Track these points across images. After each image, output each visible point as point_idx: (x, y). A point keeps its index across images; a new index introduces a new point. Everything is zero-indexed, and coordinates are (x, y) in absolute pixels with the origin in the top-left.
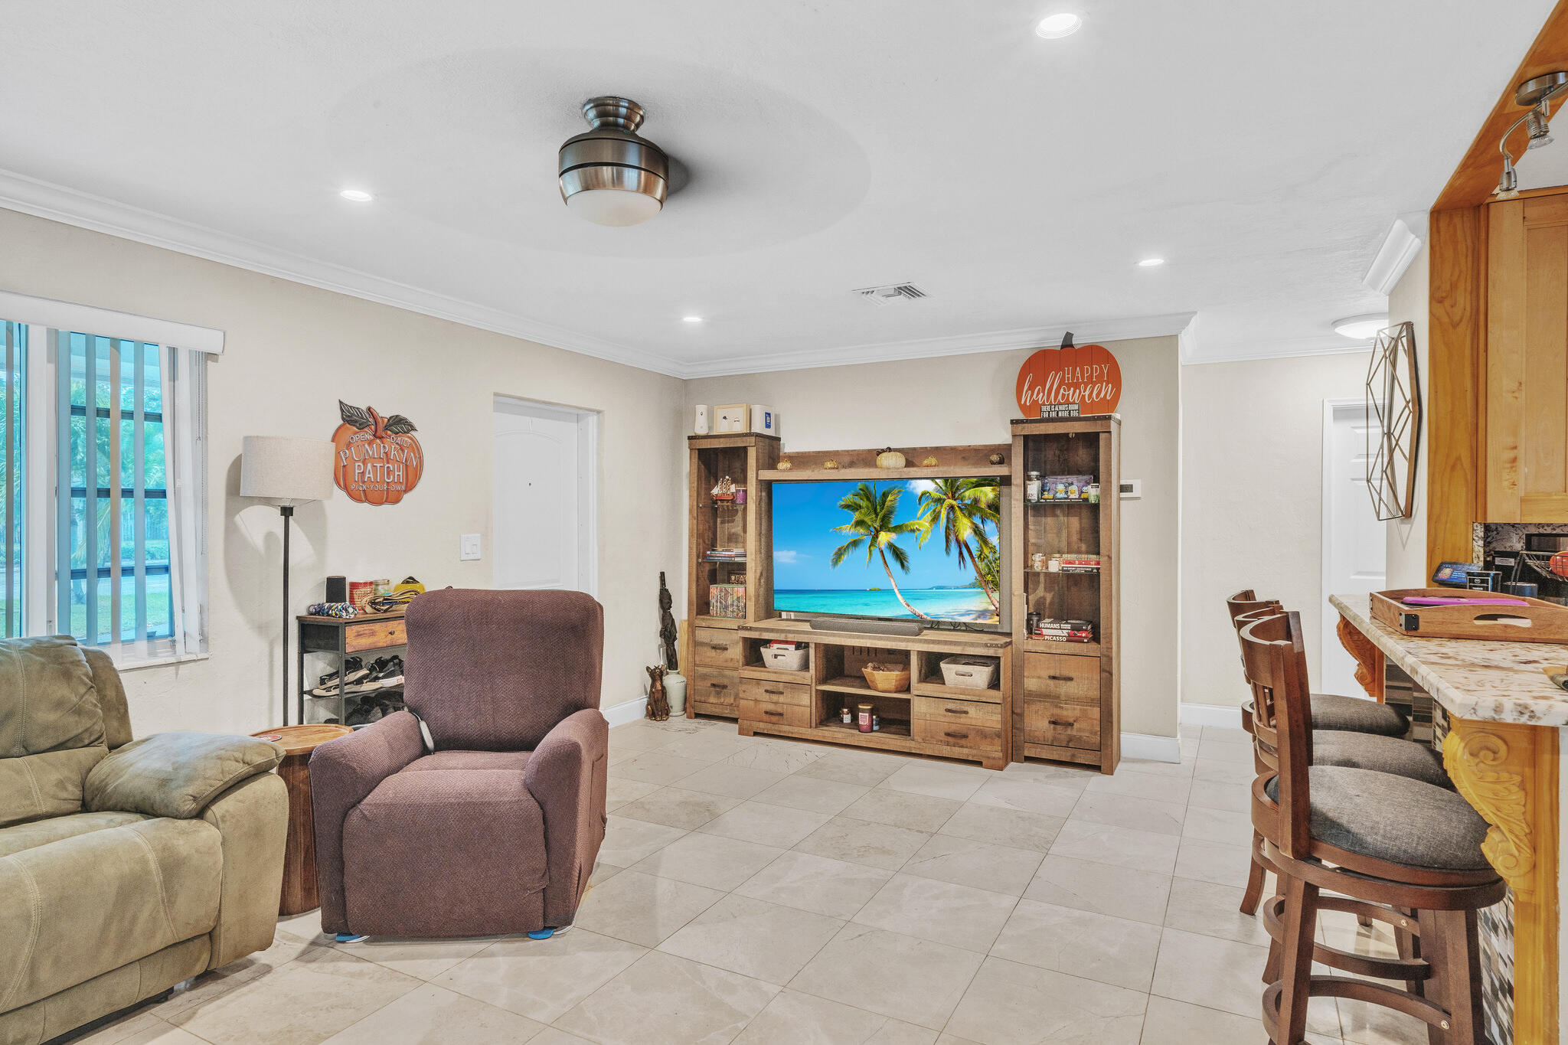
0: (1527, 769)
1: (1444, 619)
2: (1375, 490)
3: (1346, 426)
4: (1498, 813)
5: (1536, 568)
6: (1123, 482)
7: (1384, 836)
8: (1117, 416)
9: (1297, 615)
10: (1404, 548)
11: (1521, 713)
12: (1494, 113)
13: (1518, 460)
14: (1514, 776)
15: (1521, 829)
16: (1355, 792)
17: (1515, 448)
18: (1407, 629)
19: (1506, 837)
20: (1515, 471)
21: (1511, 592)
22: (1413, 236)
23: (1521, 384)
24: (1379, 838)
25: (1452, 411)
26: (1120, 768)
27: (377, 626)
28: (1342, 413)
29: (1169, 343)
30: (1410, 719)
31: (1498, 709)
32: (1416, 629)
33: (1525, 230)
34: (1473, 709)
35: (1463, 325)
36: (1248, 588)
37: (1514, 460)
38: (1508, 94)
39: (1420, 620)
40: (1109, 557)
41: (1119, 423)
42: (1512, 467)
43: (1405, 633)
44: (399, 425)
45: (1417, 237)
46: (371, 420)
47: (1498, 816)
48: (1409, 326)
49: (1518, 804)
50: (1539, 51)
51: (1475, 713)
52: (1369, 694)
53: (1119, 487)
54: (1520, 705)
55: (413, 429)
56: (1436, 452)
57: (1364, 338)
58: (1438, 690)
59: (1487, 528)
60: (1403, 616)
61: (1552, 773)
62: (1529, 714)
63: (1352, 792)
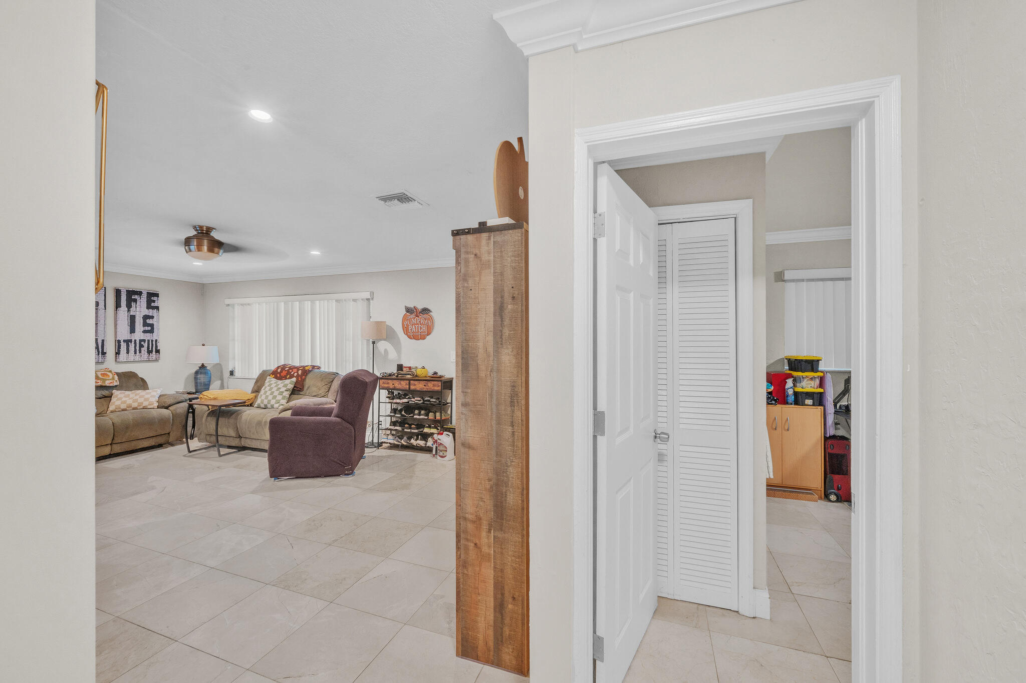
27: (390, 381)
44: (426, 311)
46: (415, 311)
55: (430, 311)
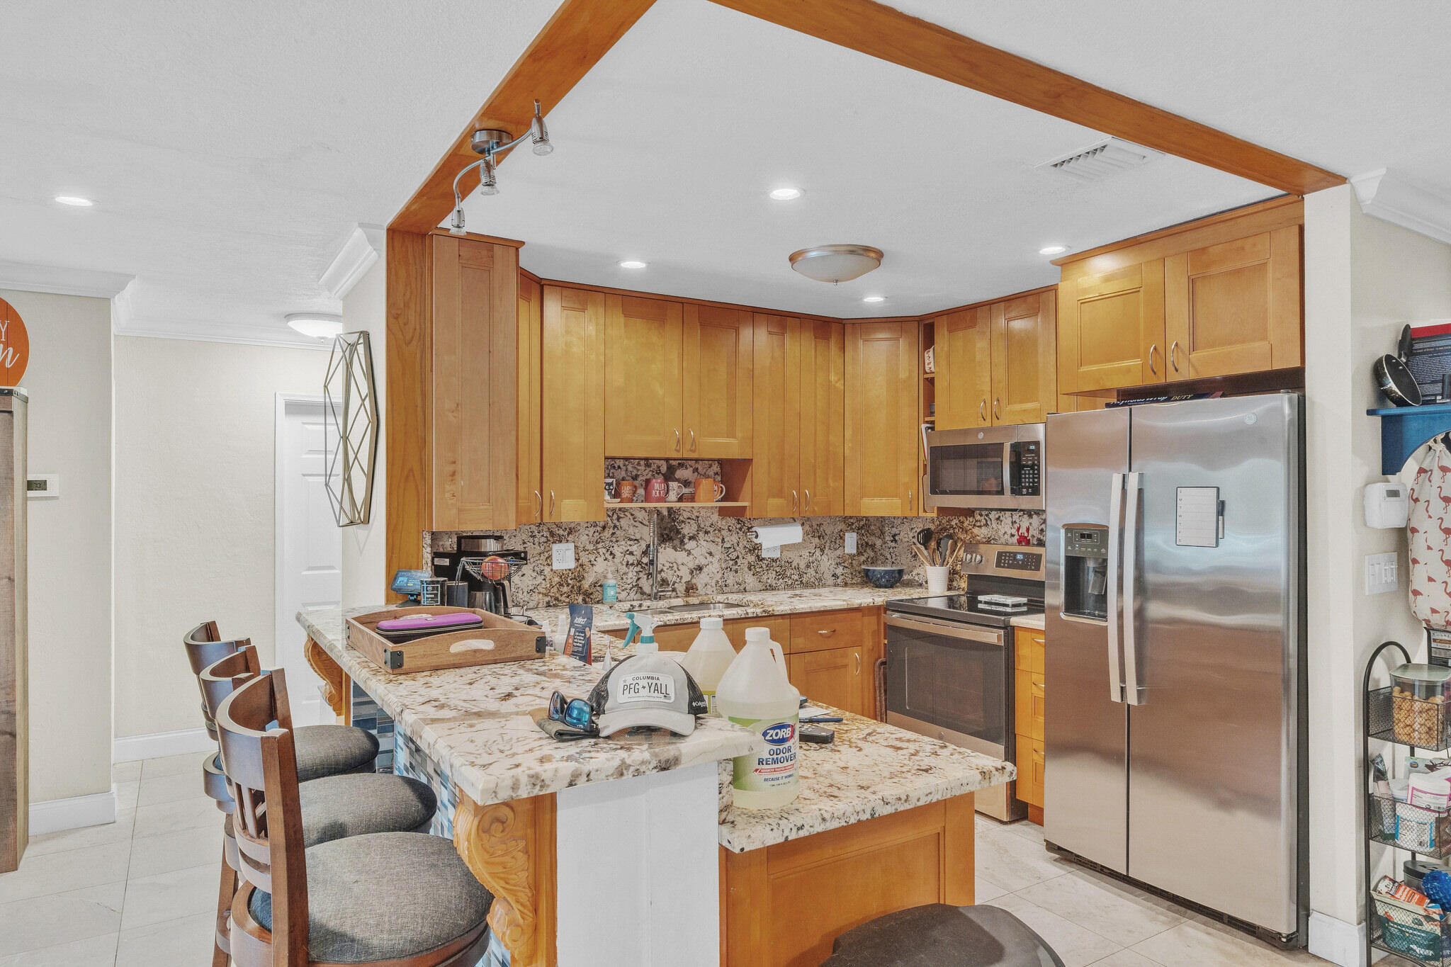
0: (529, 831)
1: (424, 651)
2: (337, 499)
3: (297, 421)
4: (507, 886)
5: (473, 573)
6: (31, 477)
7: (390, 932)
8: (21, 389)
9: (281, 672)
10: (361, 553)
11: (534, 785)
12: (451, 151)
13: (456, 473)
14: (519, 841)
15: (525, 895)
16: (353, 877)
17: (454, 462)
18: (393, 668)
19: (512, 907)
20: (455, 484)
21: (466, 605)
22: (370, 247)
23: (458, 405)
24: (385, 936)
25: (405, 425)
26: (29, 856)
28: (295, 408)
29: (101, 304)
30: (374, 732)
31: (515, 787)
32: (401, 666)
33: (460, 268)
34: (495, 792)
35: (414, 343)
36: (209, 620)
37: (454, 474)
38: (465, 136)
39: (405, 656)
40: (9, 579)
41: (26, 400)
42: (452, 480)
43: (390, 671)
45: (375, 249)
47: (507, 889)
48: (366, 335)
49: (523, 870)
50: (493, 104)
51: (496, 796)
52: (337, 713)
53: (26, 484)
54: (532, 776)
56: (393, 465)
57: (315, 336)
58: (451, 766)
59: (433, 533)
60: (389, 654)
61: (551, 832)
62: (540, 784)
63: (349, 878)
